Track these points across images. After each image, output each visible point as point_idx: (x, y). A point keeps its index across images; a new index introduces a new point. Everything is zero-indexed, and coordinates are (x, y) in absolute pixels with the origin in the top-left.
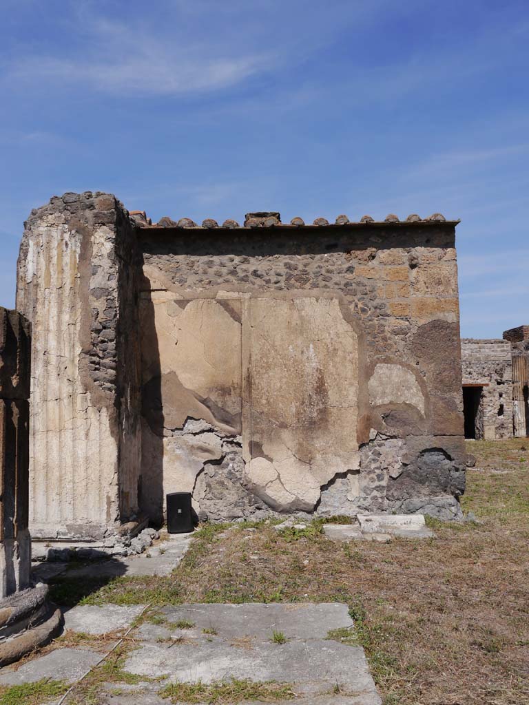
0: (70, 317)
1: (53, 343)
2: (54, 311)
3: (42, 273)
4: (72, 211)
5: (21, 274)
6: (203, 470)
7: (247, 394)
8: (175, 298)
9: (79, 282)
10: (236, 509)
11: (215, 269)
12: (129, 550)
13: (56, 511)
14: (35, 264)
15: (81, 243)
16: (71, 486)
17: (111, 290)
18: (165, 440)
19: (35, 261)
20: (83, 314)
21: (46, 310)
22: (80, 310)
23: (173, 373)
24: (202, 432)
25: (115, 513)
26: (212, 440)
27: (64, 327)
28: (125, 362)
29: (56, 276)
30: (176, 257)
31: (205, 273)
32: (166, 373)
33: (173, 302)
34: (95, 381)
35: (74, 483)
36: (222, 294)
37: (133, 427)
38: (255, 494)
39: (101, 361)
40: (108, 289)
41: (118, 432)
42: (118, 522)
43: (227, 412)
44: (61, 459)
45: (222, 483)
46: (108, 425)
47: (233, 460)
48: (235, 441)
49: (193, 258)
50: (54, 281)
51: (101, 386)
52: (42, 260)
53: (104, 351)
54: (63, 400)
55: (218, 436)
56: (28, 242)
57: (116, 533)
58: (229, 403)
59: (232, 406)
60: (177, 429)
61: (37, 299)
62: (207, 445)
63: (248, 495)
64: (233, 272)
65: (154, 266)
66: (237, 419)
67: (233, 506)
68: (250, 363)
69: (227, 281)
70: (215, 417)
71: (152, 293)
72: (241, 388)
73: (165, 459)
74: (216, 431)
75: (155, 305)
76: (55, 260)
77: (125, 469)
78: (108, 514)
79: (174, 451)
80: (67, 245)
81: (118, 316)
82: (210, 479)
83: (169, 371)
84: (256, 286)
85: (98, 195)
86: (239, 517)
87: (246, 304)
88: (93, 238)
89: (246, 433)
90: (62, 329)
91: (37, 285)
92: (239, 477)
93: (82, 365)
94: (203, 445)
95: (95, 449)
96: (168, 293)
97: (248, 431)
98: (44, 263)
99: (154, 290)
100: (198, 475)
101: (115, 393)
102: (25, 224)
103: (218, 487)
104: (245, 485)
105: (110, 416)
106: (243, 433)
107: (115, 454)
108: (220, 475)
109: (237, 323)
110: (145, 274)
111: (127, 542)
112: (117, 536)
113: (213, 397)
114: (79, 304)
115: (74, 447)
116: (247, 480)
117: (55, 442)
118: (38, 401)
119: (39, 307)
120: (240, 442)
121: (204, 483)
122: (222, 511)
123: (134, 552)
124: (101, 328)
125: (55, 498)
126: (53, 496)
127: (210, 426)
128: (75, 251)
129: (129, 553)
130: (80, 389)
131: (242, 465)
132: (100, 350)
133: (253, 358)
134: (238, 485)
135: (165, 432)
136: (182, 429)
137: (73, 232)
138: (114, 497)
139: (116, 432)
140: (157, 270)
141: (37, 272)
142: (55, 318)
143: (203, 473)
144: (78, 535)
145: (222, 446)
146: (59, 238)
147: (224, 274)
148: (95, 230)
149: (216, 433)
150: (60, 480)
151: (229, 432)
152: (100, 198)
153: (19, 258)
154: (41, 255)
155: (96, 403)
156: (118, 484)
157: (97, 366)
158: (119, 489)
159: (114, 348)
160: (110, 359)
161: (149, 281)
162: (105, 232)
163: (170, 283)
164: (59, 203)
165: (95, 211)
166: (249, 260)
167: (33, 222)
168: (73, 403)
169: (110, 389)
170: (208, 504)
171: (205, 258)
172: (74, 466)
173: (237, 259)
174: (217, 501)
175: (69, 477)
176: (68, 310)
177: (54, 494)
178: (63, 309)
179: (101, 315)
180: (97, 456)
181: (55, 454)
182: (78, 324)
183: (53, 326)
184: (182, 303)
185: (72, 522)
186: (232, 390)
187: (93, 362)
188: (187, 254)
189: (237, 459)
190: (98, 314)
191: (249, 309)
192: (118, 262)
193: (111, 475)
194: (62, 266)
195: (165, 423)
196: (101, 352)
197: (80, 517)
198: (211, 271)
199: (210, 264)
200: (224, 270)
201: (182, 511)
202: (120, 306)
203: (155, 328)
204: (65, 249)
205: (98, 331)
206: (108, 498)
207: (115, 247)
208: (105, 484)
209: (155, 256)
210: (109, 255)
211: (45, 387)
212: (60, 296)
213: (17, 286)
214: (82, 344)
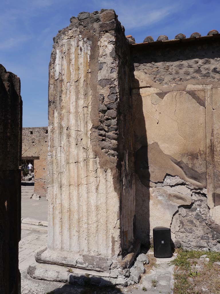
0: (84, 102)
1: (73, 121)
2: (73, 98)
3: (65, 72)
4: (84, 25)
5: (52, 74)
6: (177, 211)
7: (210, 158)
8: (156, 92)
9: (90, 75)
10: (202, 241)
11: (184, 70)
12: (129, 281)
13: (76, 244)
14: (60, 66)
15: (91, 47)
16: (87, 227)
17: (113, 80)
18: (151, 189)
19: (60, 63)
20: (93, 99)
21: (68, 98)
22: (91, 96)
23: (156, 144)
24: (177, 185)
25: (118, 250)
26: (184, 191)
27: (80, 110)
28: (124, 135)
29: (74, 73)
30: (156, 64)
31: (177, 73)
32: (151, 143)
33: (155, 94)
34: (102, 149)
35: (88, 224)
36: (190, 87)
37: (130, 182)
38: (217, 232)
39: (107, 134)
40: (110, 79)
41: (120, 188)
42: (120, 257)
43: (196, 171)
44: (79, 206)
45: (191, 222)
46: (112, 183)
47: (200, 205)
48: (202, 192)
49: (168, 64)
50: (73, 77)
51: (107, 152)
52: (65, 62)
53: (108, 126)
54: (80, 163)
55: (189, 188)
56: (56, 51)
57: (118, 266)
58: (197, 165)
59: (200, 167)
60: (159, 182)
61: (62, 90)
62: (180, 194)
63: (212, 231)
64: (198, 71)
65: (142, 71)
66: (203, 176)
67: (200, 238)
68: (212, 136)
69: (193, 78)
70: (186, 174)
71: (141, 90)
72: (206, 154)
73: (151, 202)
74: (187, 185)
75: (143, 98)
76: (73, 62)
77: (125, 215)
78: (113, 250)
79: (157, 197)
80: (81, 50)
81: (118, 100)
82: (183, 219)
83: (153, 142)
84: (216, 80)
85: (103, 11)
86: (204, 247)
87: (209, 93)
88: (99, 43)
89: (210, 187)
90: (79, 111)
91: (62, 81)
92: (204, 218)
93: (92, 138)
94: (178, 194)
95: (103, 200)
96: (152, 89)
97: (211, 185)
98: (66, 64)
99: (142, 88)
100: (174, 215)
101: (117, 158)
102: (54, 39)
103: (189, 224)
104: (210, 225)
105: (113, 175)
106: (208, 187)
107: (118, 205)
108: (190, 216)
109: (202, 107)
110: (136, 77)
111: (127, 274)
112: (119, 269)
113: (185, 160)
114: (90, 92)
115: (88, 198)
116: (211, 221)
117: (75, 193)
118: (64, 163)
119: (63, 96)
120: (205, 193)
121: (178, 220)
122: (192, 242)
123: (133, 283)
124: (106, 109)
125: (75, 234)
126: (74, 232)
127: (183, 181)
128: (87, 53)
129: (129, 283)
130: (91, 155)
131: (207, 210)
132: (106, 125)
133: (215, 133)
134: (204, 224)
135: (151, 184)
136: (162, 183)
137: (85, 39)
138: (117, 238)
139: (118, 188)
140: (143, 74)
141: (62, 71)
142: (74, 103)
143: (178, 214)
144: (91, 266)
145: (192, 195)
146: (76, 45)
147: (191, 73)
148: (100, 36)
149: (187, 186)
150: (79, 221)
151: (197, 186)
152: (104, 13)
153: (50, 62)
154: (65, 60)
155: (104, 165)
156: (120, 228)
157: (104, 138)
158: (121, 232)
159: (116, 123)
160: (113, 132)
161: (139, 81)
162: (108, 37)
163: (152, 83)
164: (76, 21)
165: (101, 23)
166: (210, 62)
167: (59, 37)
168: (87, 165)
169: (113, 155)
170: (181, 236)
171: (177, 63)
172: (88, 212)
173: (201, 62)
174: (188, 234)
175: (85, 219)
176: (82, 97)
177: (75, 231)
178: (79, 96)
179: (106, 99)
180: (104, 205)
181: (75, 202)
182: (90, 107)
183: (72, 110)
184: (161, 95)
185: (87, 253)
186: (199, 156)
187: (101, 135)
188: (164, 61)
189: (203, 205)
190: (104, 98)
191: (211, 96)
192: (117, 59)
193: (114, 221)
194: (78, 65)
195: (151, 178)
196: (106, 127)
197: (93, 250)
198: (182, 71)
199: (181, 67)
200: (191, 70)
201: (164, 242)
202: (119, 92)
203: (143, 113)
204: (80, 52)
205: (104, 112)
206: (113, 238)
207: (116, 48)
208: (111, 226)
209: (142, 65)
210: (111, 54)
211: (68, 153)
212: (77, 87)
213: (49, 83)
214: (93, 121)
